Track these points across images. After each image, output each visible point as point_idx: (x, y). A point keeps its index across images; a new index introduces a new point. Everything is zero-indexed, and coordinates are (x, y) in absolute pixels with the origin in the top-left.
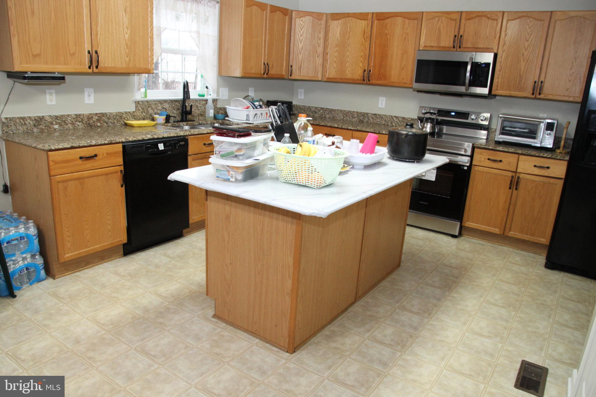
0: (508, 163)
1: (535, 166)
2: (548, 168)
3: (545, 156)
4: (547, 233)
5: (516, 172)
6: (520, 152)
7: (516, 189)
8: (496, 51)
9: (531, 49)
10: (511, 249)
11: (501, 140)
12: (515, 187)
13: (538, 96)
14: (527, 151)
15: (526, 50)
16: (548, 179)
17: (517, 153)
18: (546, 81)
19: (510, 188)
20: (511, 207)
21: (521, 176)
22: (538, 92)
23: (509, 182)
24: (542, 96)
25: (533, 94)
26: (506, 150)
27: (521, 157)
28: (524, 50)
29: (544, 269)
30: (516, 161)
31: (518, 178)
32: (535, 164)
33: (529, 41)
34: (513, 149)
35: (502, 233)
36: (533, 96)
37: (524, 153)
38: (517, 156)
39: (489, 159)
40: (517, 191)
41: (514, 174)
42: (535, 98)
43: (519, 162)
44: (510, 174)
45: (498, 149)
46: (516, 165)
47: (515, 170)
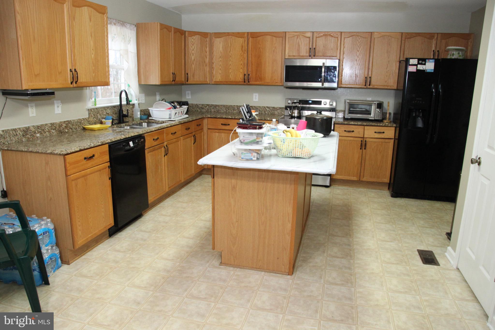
0: (358, 132)
1: (375, 132)
2: (383, 133)
3: (381, 125)
4: (387, 175)
5: (363, 138)
6: (365, 124)
7: (365, 149)
8: (339, 59)
9: (361, 56)
10: (366, 190)
11: (349, 117)
12: (364, 148)
13: (369, 87)
14: (369, 123)
15: (358, 57)
16: (384, 140)
17: (364, 125)
18: (372, 77)
19: (361, 149)
20: (363, 161)
21: (367, 140)
22: (369, 84)
23: (360, 145)
24: (371, 87)
25: (365, 85)
26: (356, 124)
27: (366, 127)
28: (357, 57)
29: (391, 198)
30: (363, 130)
31: (366, 141)
32: (375, 131)
33: (360, 51)
34: (360, 123)
35: (359, 180)
36: (366, 87)
37: (367, 124)
38: (363, 127)
39: (345, 131)
40: (365, 150)
41: (362, 139)
42: (367, 88)
43: (365, 131)
44: (360, 139)
45: (351, 123)
46: (363, 133)
47: (362, 136)
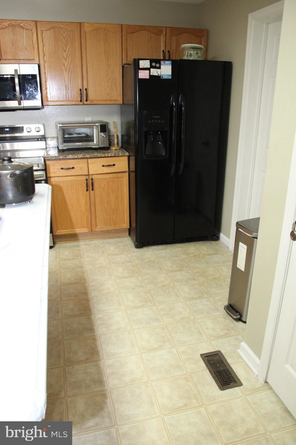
0: (80, 168)
1: (103, 166)
2: (114, 165)
3: (110, 155)
4: (126, 219)
5: (88, 175)
6: (88, 156)
7: (93, 189)
8: (38, 63)
9: (70, 58)
10: (101, 241)
11: (65, 148)
12: (91, 188)
13: (85, 103)
14: (93, 155)
15: (66, 60)
16: (116, 174)
17: (86, 158)
18: (89, 89)
19: (87, 190)
20: (92, 206)
21: (94, 177)
22: (85, 99)
23: (85, 185)
24: (88, 102)
25: (81, 101)
26: (76, 157)
27: (89, 160)
28: (64, 60)
30: (87, 165)
31: (92, 179)
32: (103, 164)
33: (67, 51)
34: (81, 155)
35: (90, 231)
36: (82, 103)
37: (91, 156)
38: (85, 160)
39: (62, 169)
40: (93, 191)
41: (87, 177)
42: (84, 104)
43: (89, 165)
44: (84, 178)
45: (68, 157)
46: (87, 169)
47: (87, 174)
